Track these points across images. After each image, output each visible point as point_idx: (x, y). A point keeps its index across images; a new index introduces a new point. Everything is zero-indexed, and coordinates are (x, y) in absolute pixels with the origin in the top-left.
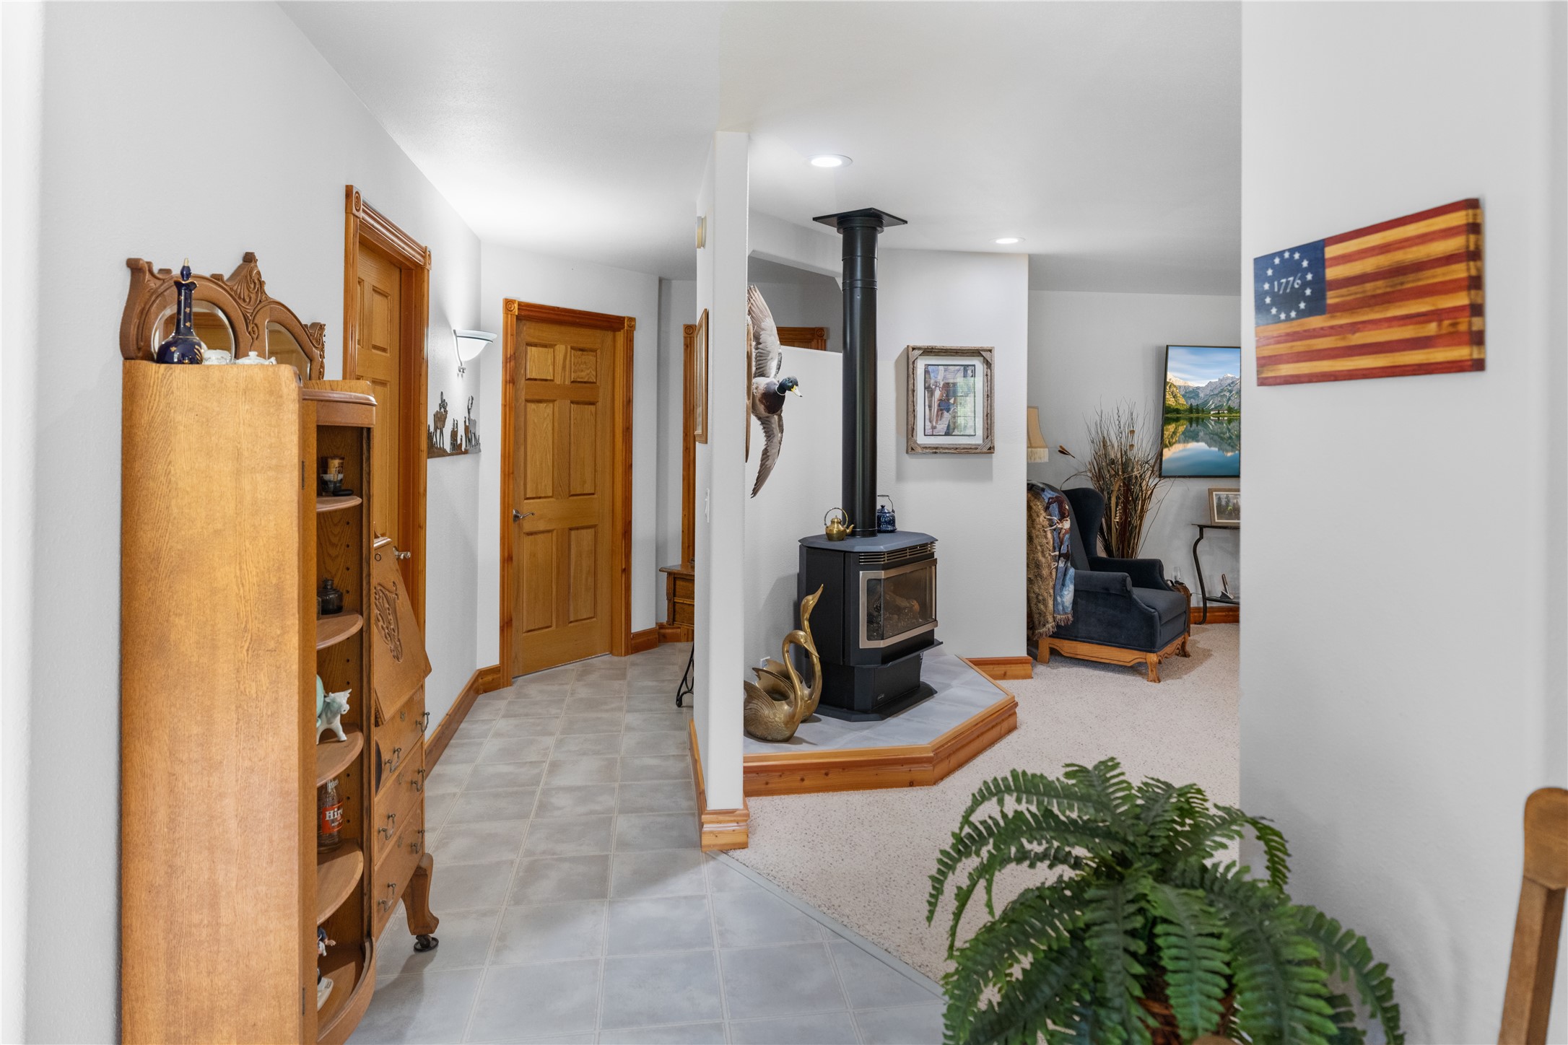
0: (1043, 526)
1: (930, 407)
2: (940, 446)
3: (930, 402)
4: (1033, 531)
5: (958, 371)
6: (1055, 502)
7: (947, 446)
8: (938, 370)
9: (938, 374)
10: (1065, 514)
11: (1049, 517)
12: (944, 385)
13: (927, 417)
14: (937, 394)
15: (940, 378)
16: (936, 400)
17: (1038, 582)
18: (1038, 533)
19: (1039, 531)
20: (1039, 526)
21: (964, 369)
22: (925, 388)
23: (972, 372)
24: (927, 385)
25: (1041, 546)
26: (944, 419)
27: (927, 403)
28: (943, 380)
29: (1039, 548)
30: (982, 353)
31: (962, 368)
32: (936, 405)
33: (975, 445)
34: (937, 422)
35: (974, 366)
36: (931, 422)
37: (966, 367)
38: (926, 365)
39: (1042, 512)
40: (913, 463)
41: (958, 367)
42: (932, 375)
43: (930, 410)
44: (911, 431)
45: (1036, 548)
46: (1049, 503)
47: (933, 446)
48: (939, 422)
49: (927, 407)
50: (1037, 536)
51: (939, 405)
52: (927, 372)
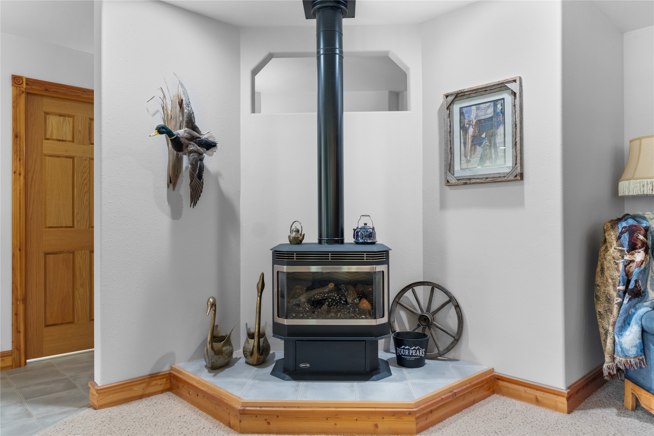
0: (614, 258)
1: (465, 144)
2: (472, 177)
3: (465, 139)
4: (605, 262)
5: (488, 107)
6: (626, 231)
7: (479, 177)
8: (471, 110)
9: (471, 114)
10: (636, 245)
11: (620, 248)
12: (476, 122)
13: (463, 153)
14: (471, 131)
15: (473, 116)
16: (470, 137)
17: (608, 317)
18: (609, 265)
19: (610, 263)
20: (609, 257)
21: (494, 104)
22: (461, 128)
23: (502, 105)
24: (462, 125)
25: (612, 279)
26: (477, 153)
27: (462, 141)
28: (475, 119)
29: (610, 281)
30: (508, 85)
31: (492, 104)
32: (470, 141)
33: (504, 173)
34: (471, 157)
35: (503, 99)
36: (466, 156)
37: (495, 102)
38: (460, 108)
39: (615, 242)
40: (453, 193)
41: (488, 104)
42: (466, 115)
43: (465, 146)
44: (449, 167)
45: (607, 281)
46: (622, 233)
47: (466, 178)
48: (473, 156)
49: (462, 145)
50: (608, 268)
51: (472, 141)
52: (462, 114)
